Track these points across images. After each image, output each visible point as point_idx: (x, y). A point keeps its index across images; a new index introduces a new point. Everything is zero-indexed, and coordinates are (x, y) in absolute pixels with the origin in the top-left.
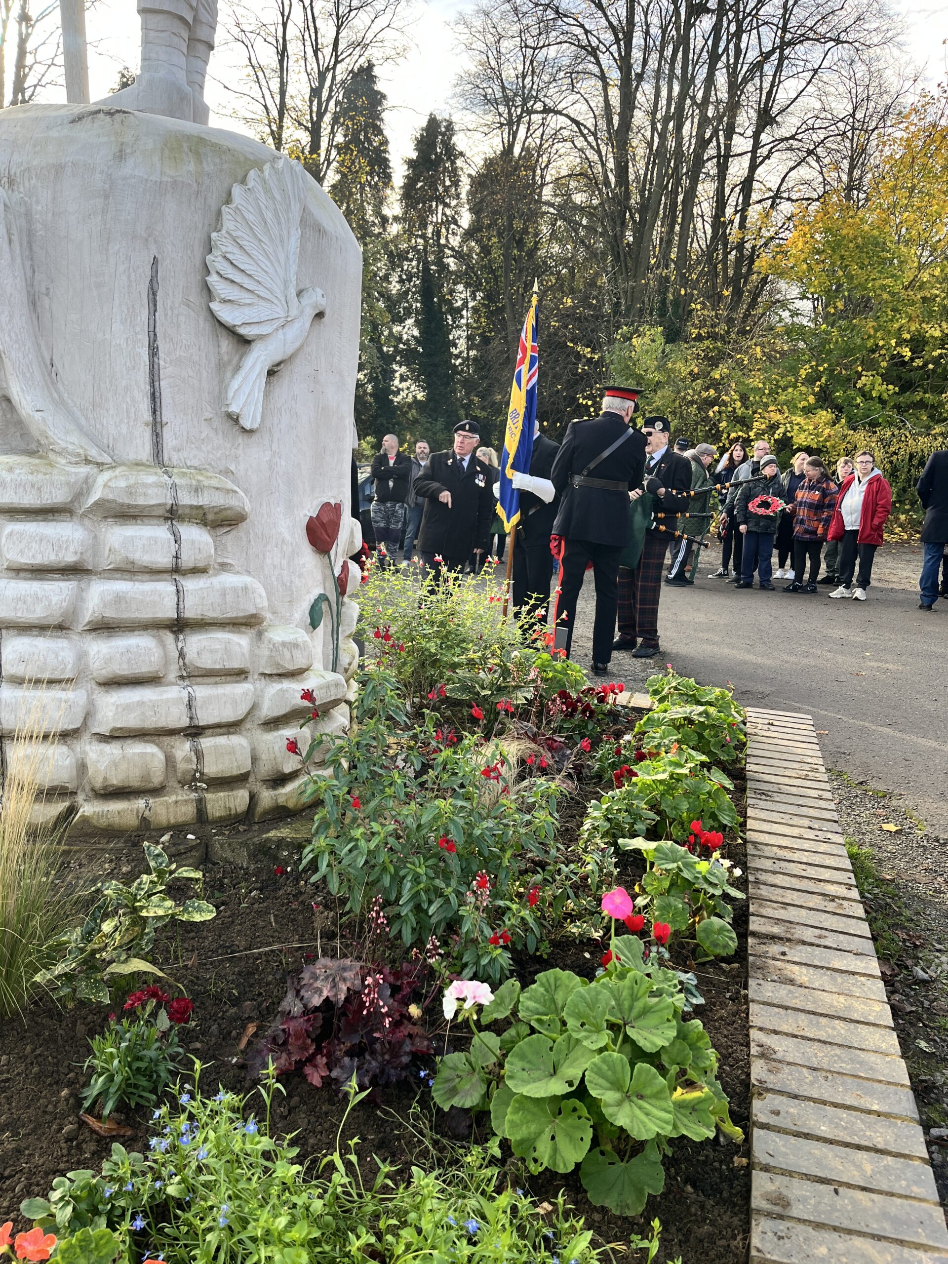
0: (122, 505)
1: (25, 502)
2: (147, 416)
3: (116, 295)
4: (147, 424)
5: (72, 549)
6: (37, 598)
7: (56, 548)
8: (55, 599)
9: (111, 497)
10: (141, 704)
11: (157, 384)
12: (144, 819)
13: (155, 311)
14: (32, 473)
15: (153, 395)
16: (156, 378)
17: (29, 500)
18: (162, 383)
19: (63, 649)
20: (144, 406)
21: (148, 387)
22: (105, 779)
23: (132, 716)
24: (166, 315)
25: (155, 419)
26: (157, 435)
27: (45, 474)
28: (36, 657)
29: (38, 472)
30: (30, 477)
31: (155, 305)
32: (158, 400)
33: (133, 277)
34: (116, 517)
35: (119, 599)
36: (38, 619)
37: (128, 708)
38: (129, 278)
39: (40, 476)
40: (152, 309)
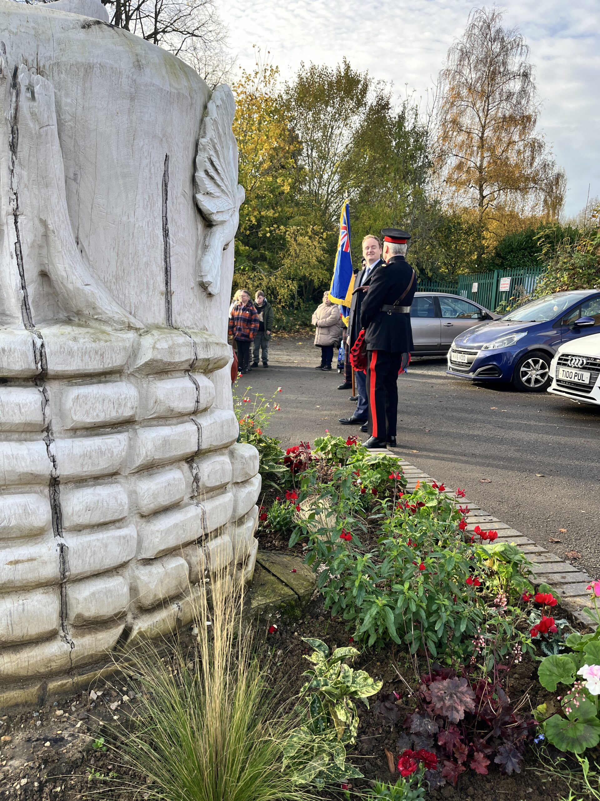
0: (165, 363)
1: (90, 367)
2: (163, 288)
3: (140, 185)
4: (162, 294)
5: (129, 405)
6: (101, 452)
7: (116, 406)
8: (116, 451)
9: (159, 357)
10: (176, 525)
11: (168, 259)
12: (178, 620)
13: (167, 199)
14: (94, 341)
15: (166, 269)
16: (168, 256)
17: (94, 366)
18: (171, 259)
19: (119, 492)
20: (161, 278)
21: (163, 263)
22: (155, 595)
23: (170, 538)
24: (173, 203)
25: (167, 289)
26: (168, 302)
27: (106, 341)
28: (100, 504)
29: (99, 340)
30: (94, 345)
31: (167, 195)
32: (169, 273)
33: (152, 171)
34: (156, 373)
35: (166, 442)
36: (103, 469)
37: (168, 531)
38: (150, 171)
39: (102, 343)
40: (165, 197)
